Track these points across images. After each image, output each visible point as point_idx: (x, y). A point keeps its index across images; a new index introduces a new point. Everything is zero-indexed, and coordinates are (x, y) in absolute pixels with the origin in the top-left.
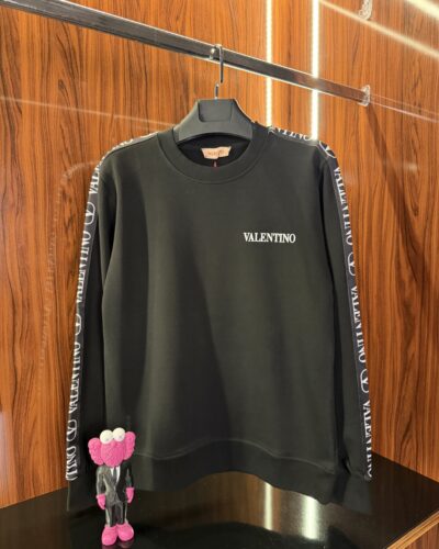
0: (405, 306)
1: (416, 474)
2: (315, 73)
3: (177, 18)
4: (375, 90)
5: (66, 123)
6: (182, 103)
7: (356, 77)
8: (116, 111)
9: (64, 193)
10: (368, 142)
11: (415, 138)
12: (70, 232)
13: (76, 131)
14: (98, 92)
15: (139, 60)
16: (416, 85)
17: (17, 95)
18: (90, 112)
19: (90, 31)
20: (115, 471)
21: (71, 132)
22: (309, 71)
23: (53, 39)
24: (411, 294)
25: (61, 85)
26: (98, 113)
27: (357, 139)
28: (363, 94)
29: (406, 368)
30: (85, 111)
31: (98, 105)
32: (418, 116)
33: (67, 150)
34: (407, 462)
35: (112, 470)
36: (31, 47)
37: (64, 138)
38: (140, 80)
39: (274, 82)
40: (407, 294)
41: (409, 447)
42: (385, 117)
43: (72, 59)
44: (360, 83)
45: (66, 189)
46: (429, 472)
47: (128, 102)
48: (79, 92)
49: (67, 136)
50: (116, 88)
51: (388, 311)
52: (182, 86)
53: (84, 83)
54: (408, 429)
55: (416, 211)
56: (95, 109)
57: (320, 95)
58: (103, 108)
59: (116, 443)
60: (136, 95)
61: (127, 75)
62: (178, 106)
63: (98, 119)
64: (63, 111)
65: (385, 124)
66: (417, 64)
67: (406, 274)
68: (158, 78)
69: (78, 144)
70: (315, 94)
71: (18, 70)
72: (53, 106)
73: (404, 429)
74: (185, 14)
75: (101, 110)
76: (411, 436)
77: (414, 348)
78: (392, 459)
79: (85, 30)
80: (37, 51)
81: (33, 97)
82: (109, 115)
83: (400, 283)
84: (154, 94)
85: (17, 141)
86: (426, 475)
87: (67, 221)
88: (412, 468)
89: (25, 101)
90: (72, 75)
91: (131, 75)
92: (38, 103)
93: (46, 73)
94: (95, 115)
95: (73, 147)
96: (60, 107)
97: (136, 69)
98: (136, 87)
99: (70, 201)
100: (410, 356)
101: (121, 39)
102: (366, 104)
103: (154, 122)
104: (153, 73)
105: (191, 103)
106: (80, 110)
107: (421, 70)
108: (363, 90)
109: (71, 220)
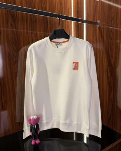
0: (109, 84)
2: (85, 19)
3: (44, 4)
4: (101, 22)
5: (13, 35)
6: (46, 28)
8: (27, 30)
9: (13, 55)
10: (99, 37)
11: (112, 36)
13: (16, 37)
15: (34, 17)
16: (112, 20)
20: (35, 126)
22: (83, 18)
25: (12, 25)
27: (96, 36)
32: (112, 28)
33: (14, 43)
35: (34, 126)
37: (13, 40)
38: (34, 22)
40: (110, 80)
41: (111, 122)
43: (14, 18)
44: (97, 19)
45: (14, 53)
47: (31, 28)
50: (27, 25)
52: (46, 23)
55: (112, 57)
57: (86, 25)
58: (24, 29)
59: (35, 119)
60: (33, 26)
65: (104, 31)
66: (112, 14)
67: (109, 75)
72: (9, 29)
74: (46, 2)
76: (111, 119)
78: (106, 125)
81: (4, 27)
82: (25, 31)
83: (108, 77)
84: (38, 26)
86: (115, 130)
88: (111, 128)
89: (2, 29)
90: (14, 22)
91: (31, 21)
92: (5, 29)
94: (21, 31)
96: (11, 30)
100: (111, 98)
102: (98, 26)
103: (38, 32)
104: (38, 19)
105: (49, 28)
106: (17, 30)
107: (113, 16)
108: (98, 22)
109: (16, 62)
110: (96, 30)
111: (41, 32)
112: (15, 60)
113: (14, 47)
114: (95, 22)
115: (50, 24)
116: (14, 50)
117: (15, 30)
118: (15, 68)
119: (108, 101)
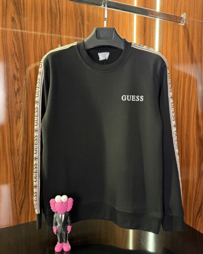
0: (200, 141)
2: (158, 10)
5: (15, 39)
6: (80, 27)
8: (43, 31)
9: (14, 76)
12: (18, 96)
13: (21, 44)
14: (33, 22)
15: (56, 5)
18: (29, 32)
21: (18, 44)
22: (155, 8)
25: (13, 19)
26: (33, 32)
28: (182, 18)
29: (200, 175)
30: (26, 32)
33: (16, 54)
37: (14, 47)
38: (56, 15)
43: (18, 6)
45: (16, 74)
47: (50, 27)
48: (23, 23)
49: (16, 46)
50: (43, 20)
52: (80, 18)
53: (26, 18)
54: (200, 210)
56: (31, 30)
57: (160, 21)
58: (36, 30)
60: (54, 23)
61: (49, 13)
62: (78, 29)
63: (33, 35)
64: (14, 32)
68: (66, 14)
69: (22, 51)
70: (158, 21)
72: (9, 29)
75: (35, 31)
82: (39, 33)
84: (64, 22)
87: (16, 91)
90: (19, 14)
91: (51, 13)
93: (5, 13)
95: (20, 52)
96: (12, 30)
97: (54, 9)
98: (54, 19)
99: (18, 80)
102: (183, 25)
104: (64, 10)
105: (85, 26)
106: (23, 31)
108: (182, 16)
109: (18, 90)
110: (178, 33)
111: (69, 35)
112: (16, 88)
113: (16, 62)
114: (178, 15)
115: (88, 20)
116: (16, 67)
117: (19, 31)
118: (17, 102)
119: (196, 177)
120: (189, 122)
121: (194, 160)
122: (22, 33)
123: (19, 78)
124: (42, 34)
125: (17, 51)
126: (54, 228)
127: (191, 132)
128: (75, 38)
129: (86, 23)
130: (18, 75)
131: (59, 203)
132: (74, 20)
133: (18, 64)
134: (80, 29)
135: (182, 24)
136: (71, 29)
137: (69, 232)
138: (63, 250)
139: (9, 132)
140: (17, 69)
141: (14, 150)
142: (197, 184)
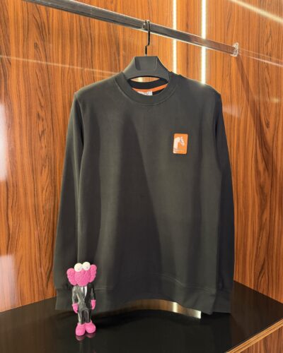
0: (261, 188)
1: (268, 298)
2: (204, 36)
4: (242, 45)
5: (40, 71)
6: (115, 57)
7: (230, 37)
8: (72, 63)
9: (38, 115)
10: (237, 80)
11: (268, 77)
12: (42, 139)
13: (46, 75)
14: (60, 50)
15: (87, 30)
16: (268, 41)
17: (8, 54)
18: (55, 64)
19: (54, 9)
21: (43, 76)
22: (200, 34)
23: (31, 16)
24: (265, 179)
25: (36, 46)
26: (60, 65)
27: (230, 79)
28: (234, 48)
29: (261, 228)
30: (52, 64)
31: (60, 59)
32: (269, 62)
33: (40, 88)
34: (262, 290)
36: (16, 22)
37: (38, 80)
38: (87, 43)
39: (177, 42)
40: (262, 179)
41: (263, 280)
42: (248, 63)
43: (43, 30)
44: (232, 41)
45: (40, 112)
46: (276, 296)
47: (80, 57)
48: (47, 50)
49: (40, 79)
50: (72, 48)
51: (250, 192)
52: (115, 46)
53: (51, 45)
54: (262, 268)
55: (268, 125)
56: (58, 62)
57: (207, 50)
58: (63, 62)
60: (85, 52)
61: (79, 39)
62: (113, 59)
63: (60, 68)
64: (38, 63)
65: (248, 68)
66: (269, 27)
67: (261, 166)
68: (99, 41)
69: (47, 84)
70: (204, 49)
71: (8, 36)
72: (31, 61)
73: (260, 268)
76: (264, 273)
77: (266, 215)
78: (252, 288)
79: (51, 9)
80: (20, 25)
81: (18, 55)
82: (67, 66)
83: (258, 172)
84: (97, 51)
85: (8, 82)
86: (274, 298)
87: (40, 133)
88: (265, 294)
89: (13, 58)
90: (43, 40)
91: (81, 40)
92: (21, 59)
93: (26, 38)
94: (58, 67)
95: (44, 86)
96: (35, 61)
97: (84, 35)
98: (84, 47)
99: (43, 120)
100: (264, 220)
101: (74, 15)
102: (236, 56)
103: (97, 71)
104: (97, 37)
105: (121, 57)
106: (49, 63)
107: (271, 31)
108: (234, 46)
109: (43, 132)
110: (230, 66)
111: (103, 69)
112: (41, 129)
113: (40, 97)
114: (229, 45)
115: (125, 49)
116: (40, 103)
117: (44, 63)
118: (42, 148)
119: (257, 230)
120: (246, 167)
121: (253, 210)
122: (47, 65)
123: (44, 118)
124: (71, 67)
125: (41, 84)
126: (73, 305)
127: (250, 179)
128: (110, 72)
129: (122, 52)
130: (42, 114)
131: (80, 272)
132: (108, 50)
133: (42, 100)
134: (115, 60)
135: (234, 55)
136: (104, 59)
137: (93, 308)
138: (86, 332)
139: (33, 185)
140: (42, 107)
141: (38, 206)
142: (258, 239)
